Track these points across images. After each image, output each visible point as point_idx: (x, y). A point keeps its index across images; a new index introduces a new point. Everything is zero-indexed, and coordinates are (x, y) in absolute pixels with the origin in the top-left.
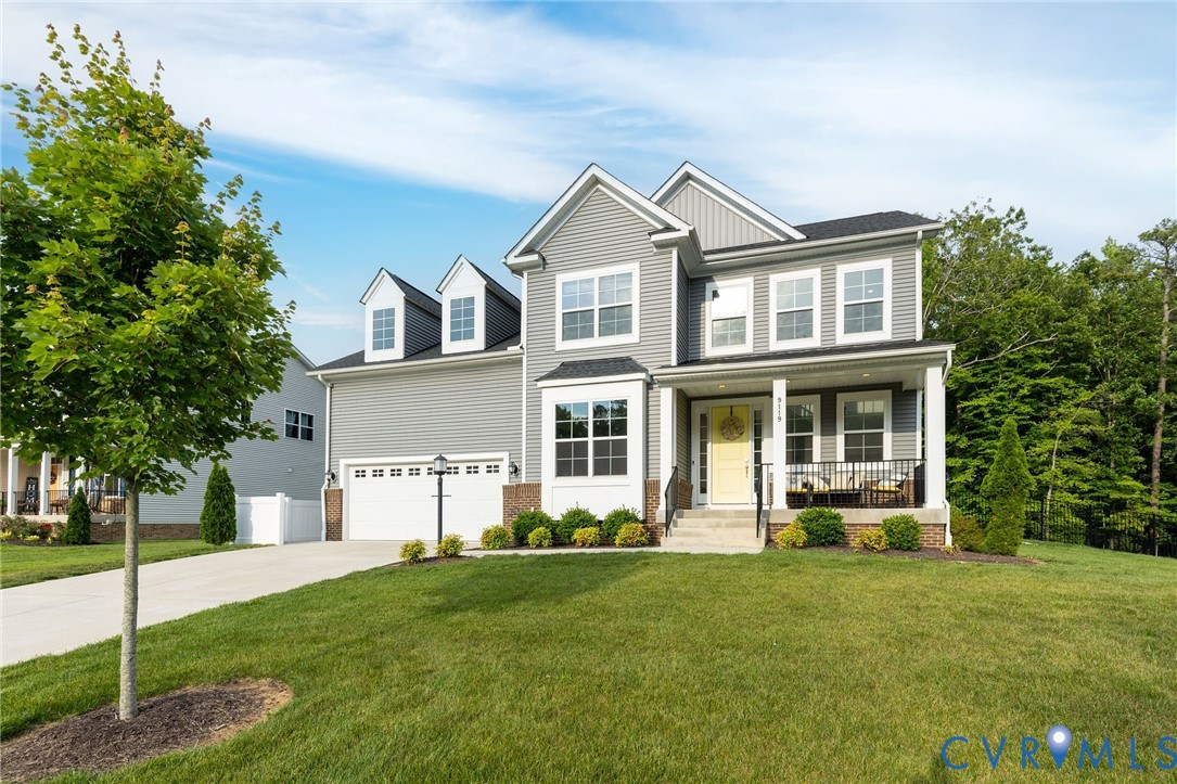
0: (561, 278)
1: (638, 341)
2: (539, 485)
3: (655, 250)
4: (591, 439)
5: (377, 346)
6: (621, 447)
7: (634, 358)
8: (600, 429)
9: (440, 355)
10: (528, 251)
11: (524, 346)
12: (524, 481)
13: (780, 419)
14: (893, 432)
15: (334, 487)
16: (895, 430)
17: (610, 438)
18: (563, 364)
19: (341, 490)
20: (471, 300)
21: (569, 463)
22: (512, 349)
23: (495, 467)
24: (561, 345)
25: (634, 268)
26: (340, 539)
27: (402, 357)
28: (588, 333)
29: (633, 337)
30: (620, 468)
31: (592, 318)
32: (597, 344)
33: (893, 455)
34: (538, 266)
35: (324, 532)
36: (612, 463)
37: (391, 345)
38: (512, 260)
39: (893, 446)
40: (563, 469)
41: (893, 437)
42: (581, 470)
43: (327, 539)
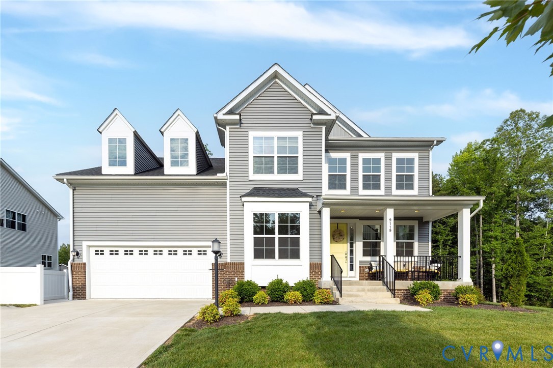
0: (252, 134)
1: (302, 179)
2: (243, 264)
3: (312, 126)
4: (277, 236)
5: (112, 163)
6: (296, 242)
7: (300, 189)
8: (283, 230)
9: (163, 174)
10: (231, 112)
11: (228, 174)
12: (229, 261)
13: (390, 230)
14: (419, 242)
15: (77, 261)
16: (419, 241)
17: (289, 236)
18: (254, 189)
19: (85, 264)
20: (186, 141)
21: (263, 251)
22: (219, 175)
23: (204, 251)
24: (252, 176)
25: (299, 134)
26: (85, 298)
27: (133, 174)
28: (271, 171)
29: (299, 176)
30: (296, 255)
31: (273, 162)
32: (276, 178)
33: (419, 254)
34: (236, 124)
35: (71, 293)
36: (291, 251)
37: (123, 163)
38: (220, 116)
39: (419, 249)
40: (258, 254)
41: (419, 244)
42: (271, 255)
43: (73, 298)
